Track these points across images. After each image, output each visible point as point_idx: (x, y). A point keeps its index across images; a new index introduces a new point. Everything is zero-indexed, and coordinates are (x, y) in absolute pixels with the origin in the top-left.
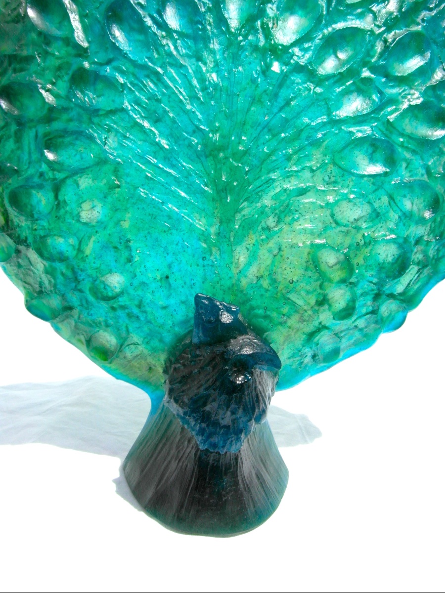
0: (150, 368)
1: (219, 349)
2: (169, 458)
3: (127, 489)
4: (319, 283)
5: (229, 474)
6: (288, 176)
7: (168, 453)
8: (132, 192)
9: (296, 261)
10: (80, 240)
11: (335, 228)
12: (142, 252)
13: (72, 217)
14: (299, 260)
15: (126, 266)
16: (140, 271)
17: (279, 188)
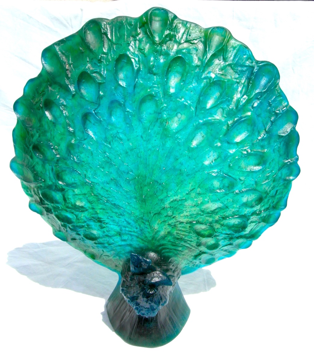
0: (116, 266)
1: (142, 278)
2: (126, 310)
3: (108, 319)
4: (197, 238)
5: (153, 322)
6: (176, 194)
7: (126, 307)
8: (100, 198)
9: (183, 230)
10: (77, 216)
11: (203, 215)
12: (107, 223)
13: (72, 205)
14: (185, 229)
15: (99, 229)
16: (106, 231)
17: (172, 200)
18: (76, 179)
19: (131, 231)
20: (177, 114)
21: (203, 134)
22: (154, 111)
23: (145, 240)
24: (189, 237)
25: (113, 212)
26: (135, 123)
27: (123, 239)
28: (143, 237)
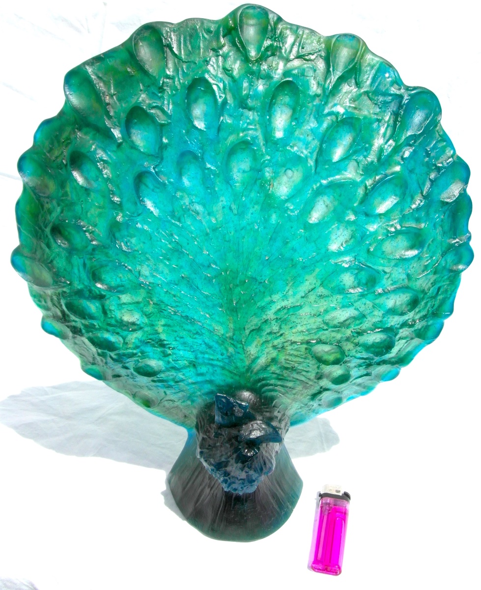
0: (185, 416)
1: (234, 432)
2: (204, 485)
3: (173, 501)
4: (316, 366)
5: (249, 501)
6: (285, 297)
7: (203, 481)
8: (163, 308)
9: (296, 354)
10: (124, 339)
11: (327, 330)
12: (173, 348)
13: (117, 321)
14: (299, 353)
15: (161, 357)
16: (173, 360)
17: (279, 307)
18: (124, 280)
19: (212, 360)
20: (285, 171)
21: (328, 202)
22: (250, 167)
23: (235, 372)
24: (304, 365)
25: (184, 330)
26: (219, 186)
27: (199, 372)
28: (232, 368)
